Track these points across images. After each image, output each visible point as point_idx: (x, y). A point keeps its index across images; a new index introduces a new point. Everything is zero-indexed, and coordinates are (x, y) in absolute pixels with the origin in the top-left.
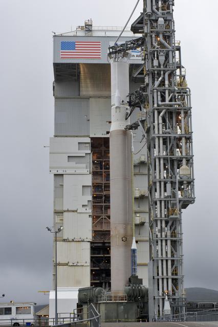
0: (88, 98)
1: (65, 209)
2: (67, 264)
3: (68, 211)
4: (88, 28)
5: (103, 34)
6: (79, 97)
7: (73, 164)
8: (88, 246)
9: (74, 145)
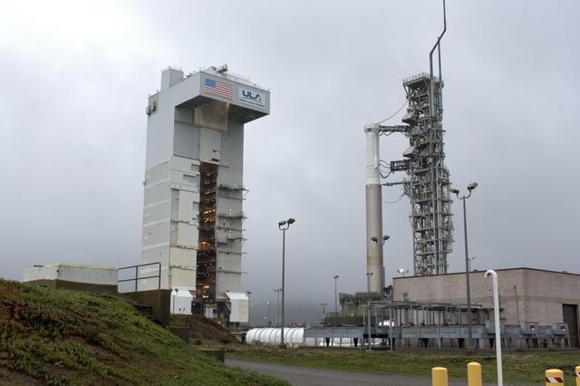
0: (200, 127)
1: (180, 219)
2: (180, 267)
3: (182, 222)
4: (224, 70)
5: (234, 80)
6: (193, 124)
7: (187, 182)
8: (195, 253)
9: (188, 167)
